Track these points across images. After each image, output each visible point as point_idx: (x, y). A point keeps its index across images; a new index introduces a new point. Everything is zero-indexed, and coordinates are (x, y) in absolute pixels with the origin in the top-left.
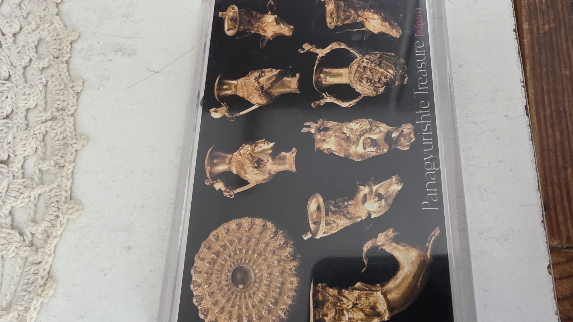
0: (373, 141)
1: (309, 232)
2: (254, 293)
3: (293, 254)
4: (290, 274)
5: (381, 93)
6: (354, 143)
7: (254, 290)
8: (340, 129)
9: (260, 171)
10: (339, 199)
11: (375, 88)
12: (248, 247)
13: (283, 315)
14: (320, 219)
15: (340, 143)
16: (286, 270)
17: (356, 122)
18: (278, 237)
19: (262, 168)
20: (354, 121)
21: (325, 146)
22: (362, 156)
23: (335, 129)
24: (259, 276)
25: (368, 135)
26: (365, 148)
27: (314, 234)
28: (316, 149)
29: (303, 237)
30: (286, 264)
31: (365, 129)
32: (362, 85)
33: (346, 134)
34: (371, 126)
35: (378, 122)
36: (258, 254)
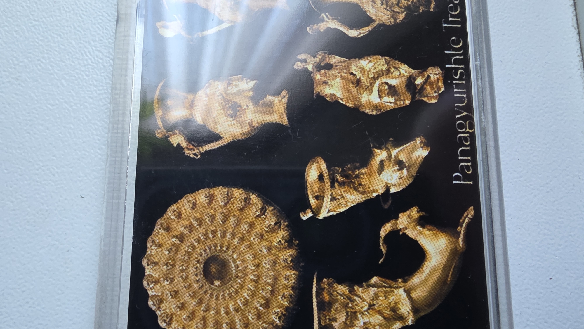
0: (391, 87)
1: (309, 210)
2: (237, 292)
3: (288, 238)
4: (285, 266)
5: (401, 21)
6: (366, 89)
7: (236, 287)
8: (347, 67)
9: (238, 121)
10: (347, 165)
11: (393, 13)
12: (224, 229)
13: (277, 321)
14: (324, 192)
15: (348, 88)
16: (280, 260)
17: (369, 60)
18: (266, 216)
19: (240, 117)
20: (365, 57)
21: (327, 91)
22: (378, 108)
23: (341, 67)
24: (243, 269)
25: (384, 80)
26: (380, 97)
27: (316, 211)
28: (315, 95)
29: (301, 216)
30: (279, 253)
31: (381, 70)
32: (375, 7)
33: (355, 75)
34: (388, 66)
35: (397, 62)
36: (239, 238)
